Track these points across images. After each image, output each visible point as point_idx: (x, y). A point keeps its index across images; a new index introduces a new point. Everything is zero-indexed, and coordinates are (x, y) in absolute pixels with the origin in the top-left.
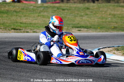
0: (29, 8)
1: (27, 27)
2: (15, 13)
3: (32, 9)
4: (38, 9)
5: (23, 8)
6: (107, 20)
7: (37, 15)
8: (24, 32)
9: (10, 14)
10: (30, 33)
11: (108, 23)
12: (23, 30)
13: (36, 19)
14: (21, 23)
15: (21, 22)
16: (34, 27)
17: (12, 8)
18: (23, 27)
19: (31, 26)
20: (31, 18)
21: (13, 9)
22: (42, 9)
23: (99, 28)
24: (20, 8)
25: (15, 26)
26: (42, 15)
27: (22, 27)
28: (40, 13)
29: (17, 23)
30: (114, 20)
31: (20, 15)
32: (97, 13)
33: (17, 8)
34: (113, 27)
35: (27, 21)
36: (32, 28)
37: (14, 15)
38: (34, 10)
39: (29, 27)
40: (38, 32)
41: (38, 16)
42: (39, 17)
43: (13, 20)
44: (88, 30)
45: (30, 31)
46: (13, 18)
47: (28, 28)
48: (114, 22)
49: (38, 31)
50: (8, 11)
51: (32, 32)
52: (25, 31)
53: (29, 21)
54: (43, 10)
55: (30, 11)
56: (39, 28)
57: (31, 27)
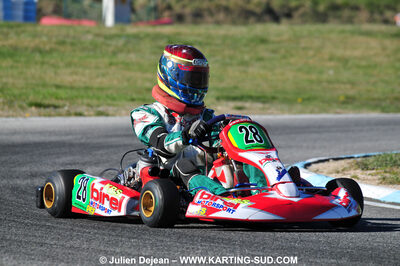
0: (82, 40)
1: (77, 97)
2: (38, 57)
3: (91, 43)
4: (109, 42)
5: (61, 39)
6: (324, 77)
7: (106, 60)
8: (69, 114)
9: (23, 59)
10: (85, 116)
11: (325, 84)
12: (66, 108)
13: (104, 75)
14: (58, 87)
15: (58, 81)
16: (98, 99)
17: (29, 39)
18: (66, 99)
19: (91, 94)
20: (87, 71)
21: (32, 45)
22: (121, 42)
23: (300, 100)
24: (54, 40)
25: (41, 96)
26: (122, 63)
27: (62, 99)
28: (114, 53)
29: (45, 85)
30: (346, 75)
31: (52, 61)
32: (292, 56)
33: (44, 39)
34: (342, 98)
35: (75, 81)
36: (94, 102)
37: (36, 63)
38: (96, 47)
39: (82, 97)
40: (113, 115)
41: (111, 64)
42: (113, 68)
43: (33, 77)
44: (267, 106)
45: (88, 110)
47: (80, 101)
48: (344, 83)
49: (111, 110)
50: (15, 49)
51: (92, 113)
52: (72, 111)
53: (84, 79)
54: (125, 45)
55: (84, 49)
56: (115, 103)
57: (88, 97)
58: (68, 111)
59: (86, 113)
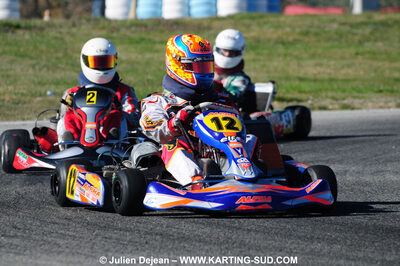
0: (326, 29)
1: (320, 90)
2: (281, 49)
3: (336, 33)
4: (355, 31)
5: (304, 29)
7: (352, 50)
9: (265, 52)
10: (329, 110)
12: (309, 102)
13: (349, 66)
14: (301, 79)
15: (301, 75)
16: (344, 91)
17: (272, 30)
18: (310, 92)
19: (335, 86)
20: (332, 63)
21: (275, 36)
22: (367, 30)
24: (298, 30)
25: (284, 90)
26: (369, 52)
27: (304, 92)
28: (361, 43)
29: (288, 78)
31: (296, 53)
33: (288, 29)
35: (319, 73)
36: (339, 95)
37: (279, 55)
38: (341, 36)
39: (327, 90)
40: (358, 109)
41: (357, 54)
42: (360, 58)
43: (276, 71)
45: (332, 104)
46: (275, 64)
47: (324, 94)
49: (357, 102)
50: (258, 41)
51: (336, 106)
52: (315, 105)
53: (328, 71)
54: (372, 33)
55: (329, 39)
56: (361, 95)
57: (333, 90)
58: (311, 105)
59: (330, 107)
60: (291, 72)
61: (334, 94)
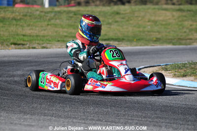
0: (35, 14)
1: (33, 40)
2: (14, 22)
3: (39, 15)
4: (46, 15)
5: (25, 14)
6: (146, 29)
7: (46, 23)
8: (29, 48)
9: (7, 23)
10: (37, 49)
11: (146, 33)
12: (28, 45)
13: (45, 30)
14: (24, 35)
15: (24, 33)
16: (43, 41)
18: (28, 41)
20: (37, 28)
22: (53, 15)
23: (135, 40)
24: (22, 14)
25: (16, 40)
26: (53, 24)
27: (26, 41)
28: (49, 20)
29: (18, 35)
30: (156, 29)
31: (21, 24)
32: (131, 20)
33: (17, 14)
34: (154, 39)
35: (32, 33)
36: (41, 42)
37: (14, 25)
38: (41, 17)
39: (35, 40)
40: (50, 48)
41: (48, 25)
43: (12, 31)
44: (120, 43)
47: (34, 42)
48: (155, 32)
49: (48, 46)
51: (40, 47)
52: (31, 47)
53: (35, 32)
55: (35, 18)
56: (50, 42)
57: (38, 40)
58: (29, 46)
59: (37, 47)
60: (19, 32)
61: (38, 42)
